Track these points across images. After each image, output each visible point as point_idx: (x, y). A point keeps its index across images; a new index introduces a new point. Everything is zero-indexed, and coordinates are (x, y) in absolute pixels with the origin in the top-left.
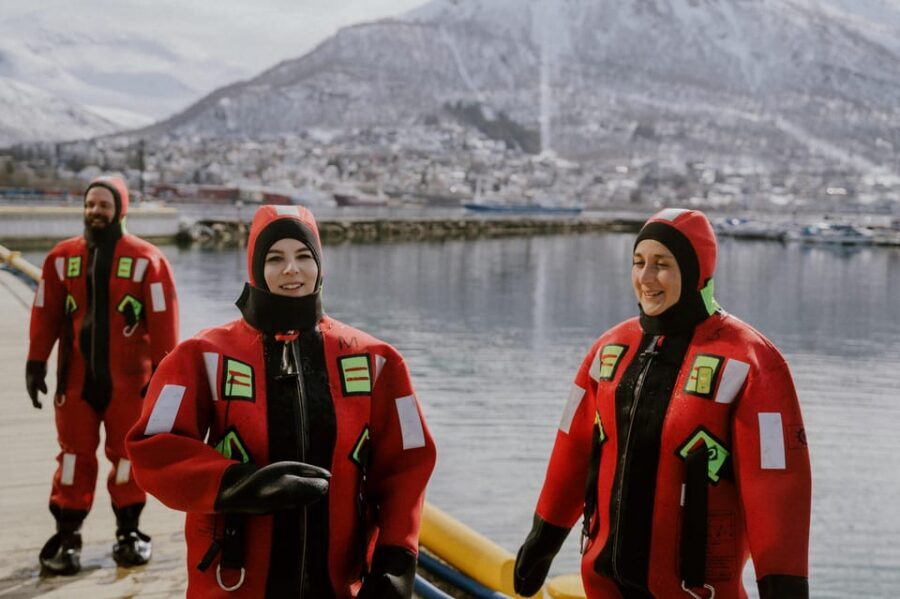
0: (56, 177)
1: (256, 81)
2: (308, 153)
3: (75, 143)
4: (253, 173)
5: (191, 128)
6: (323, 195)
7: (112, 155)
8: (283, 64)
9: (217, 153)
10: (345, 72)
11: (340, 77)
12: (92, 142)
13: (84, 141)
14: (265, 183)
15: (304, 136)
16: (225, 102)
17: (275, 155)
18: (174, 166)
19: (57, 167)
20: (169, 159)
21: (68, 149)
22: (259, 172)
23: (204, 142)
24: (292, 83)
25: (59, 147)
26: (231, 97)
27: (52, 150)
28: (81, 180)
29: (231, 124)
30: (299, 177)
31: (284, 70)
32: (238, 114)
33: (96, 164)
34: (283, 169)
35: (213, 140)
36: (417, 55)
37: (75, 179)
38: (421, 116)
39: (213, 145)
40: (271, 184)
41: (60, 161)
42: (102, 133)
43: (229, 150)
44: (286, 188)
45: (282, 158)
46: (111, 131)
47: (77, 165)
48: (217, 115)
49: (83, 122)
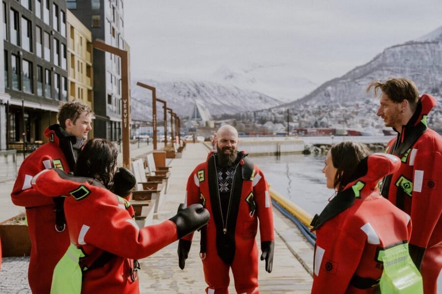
0: (254, 127)
1: (344, 78)
2: (370, 110)
3: (262, 111)
4: (343, 121)
5: (313, 102)
6: (377, 130)
7: (278, 115)
8: (357, 68)
9: (326, 112)
10: (388, 70)
11: (386, 72)
12: (270, 110)
13: (266, 110)
14: (349, 126)
15: (368, 102)
16: (329, 88)
17: (353, 112)
18: (305, 119)
19: (254, 122)
20: (303, 117)
21: (259, 114)
22: (345, 121)
23: (319, 107)
24: (362, 77)
25: (255, 113)
26: (332, 86)
27: (253, 114)
28: (264, 127)
29: (332, 99)
30: (365, 122)
31: (357, 71)
32: (335, 94)
33: (271, 120)
34: (357, 119)
35: (324, 106)
36: (426, 58)
37: (261, 127)
38: (429, 88)
39: (324, 109)
40: (351, 126)
41: (256, 120)
42: (274, 106)
43: (332, 111)
44: (359, 128)
45: (357, 113)
46: (278, 105)
47: (263, 121)
48: (325, 94)
49: (266, 102)
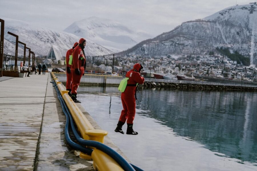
0: (92, 67)
1: (155, 39)
2: (170, 62)
3: (99, 56)
4: (152, 68)
5: (134, 54)
6: (174, 76)
7: (109, 61)
8: (164, 34)
9: (141, 61)
10: (184, 37)
11: (182, 38)
12: (104, 56)
13: (101, 56)
14: (155, 71)
15: (169, 57)
16: (145, 45)
17: (159, 63)
18: (127, 65)
19: (92, 64)
20: (126, 63)
21: (96, 58)
22: (153, 68)
23: (137, 58)
24: (166, 40)
25: (93, 58)
26: (147, 44)
27: (92, 58)
28: (99, 68)
29: (146, 53)
30: (166, 70)
31: (164, 36)
32: (148, 49)
33: (104, 64)
34: (161, 67)
35: (140, 57)
36: (208, 31)
37: (97, 67)
38: (208, 51)
39: (140, 59)
40: (157, 72)
41: (94, 62)
42: (107, 54)
43: (145, 61)
44: (162, 73)
45: (161, 64)
46: (110, 54)
47: (98, 63)
48: (142, 49)
49: (102, 51)
